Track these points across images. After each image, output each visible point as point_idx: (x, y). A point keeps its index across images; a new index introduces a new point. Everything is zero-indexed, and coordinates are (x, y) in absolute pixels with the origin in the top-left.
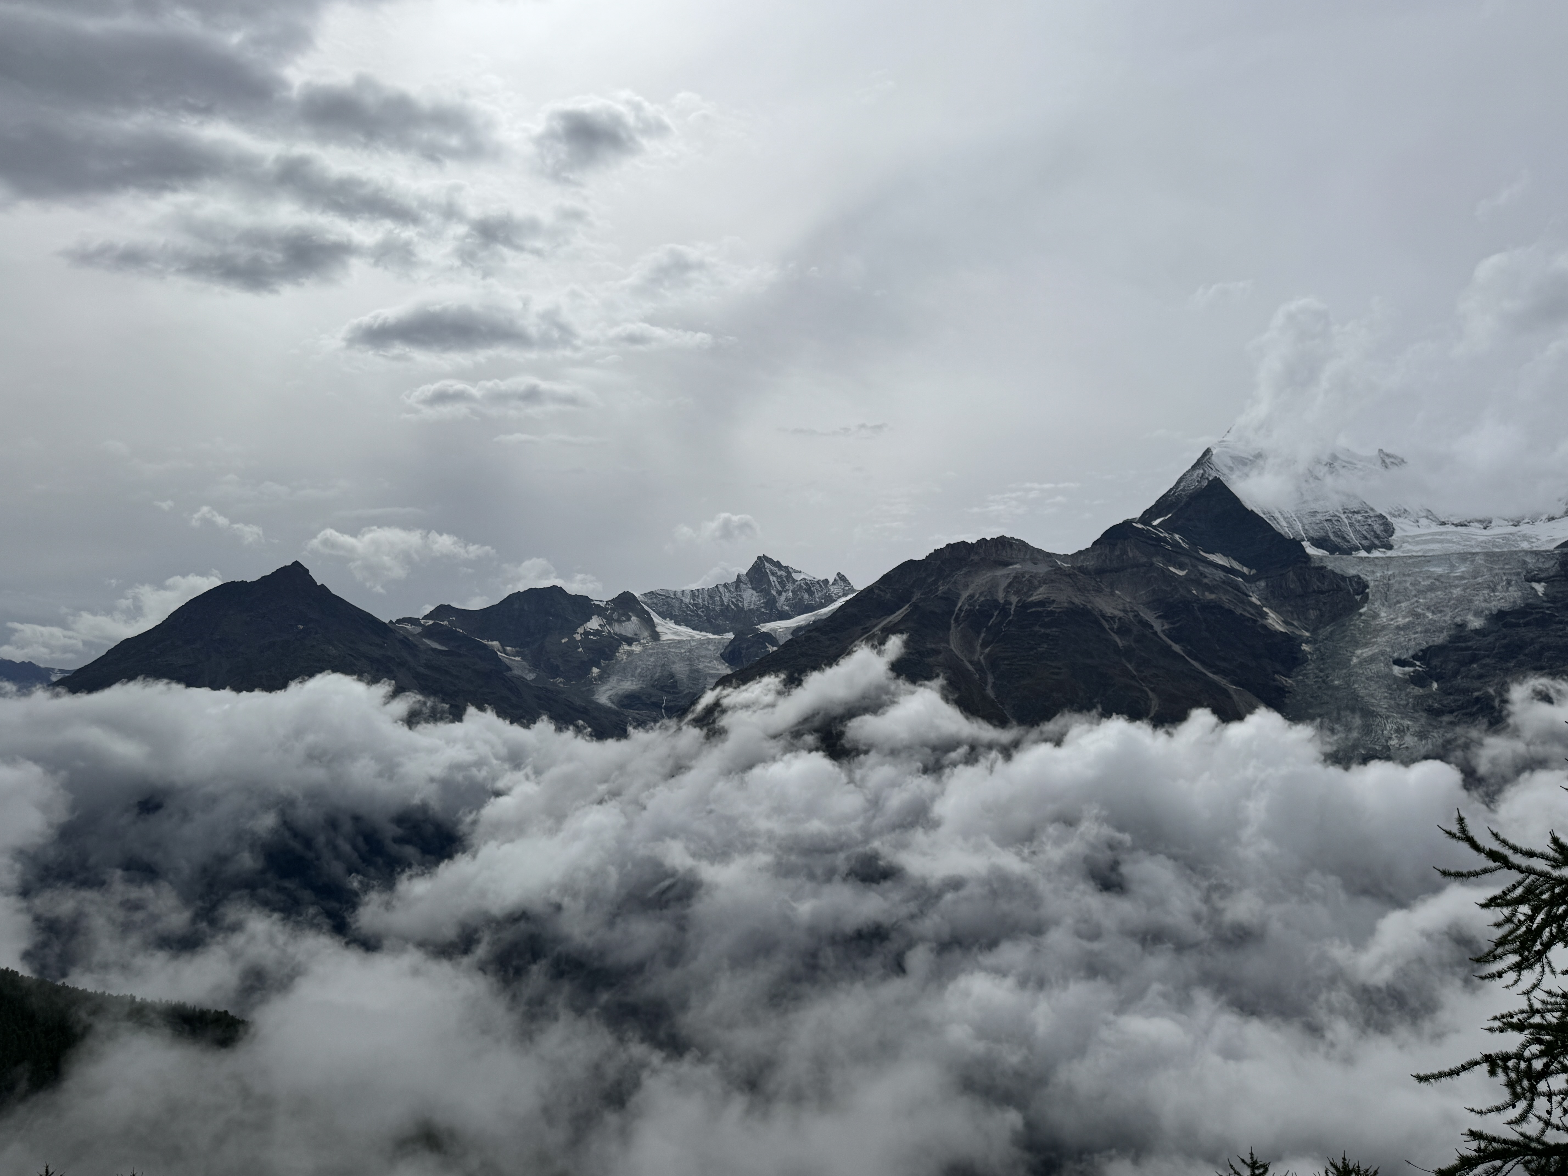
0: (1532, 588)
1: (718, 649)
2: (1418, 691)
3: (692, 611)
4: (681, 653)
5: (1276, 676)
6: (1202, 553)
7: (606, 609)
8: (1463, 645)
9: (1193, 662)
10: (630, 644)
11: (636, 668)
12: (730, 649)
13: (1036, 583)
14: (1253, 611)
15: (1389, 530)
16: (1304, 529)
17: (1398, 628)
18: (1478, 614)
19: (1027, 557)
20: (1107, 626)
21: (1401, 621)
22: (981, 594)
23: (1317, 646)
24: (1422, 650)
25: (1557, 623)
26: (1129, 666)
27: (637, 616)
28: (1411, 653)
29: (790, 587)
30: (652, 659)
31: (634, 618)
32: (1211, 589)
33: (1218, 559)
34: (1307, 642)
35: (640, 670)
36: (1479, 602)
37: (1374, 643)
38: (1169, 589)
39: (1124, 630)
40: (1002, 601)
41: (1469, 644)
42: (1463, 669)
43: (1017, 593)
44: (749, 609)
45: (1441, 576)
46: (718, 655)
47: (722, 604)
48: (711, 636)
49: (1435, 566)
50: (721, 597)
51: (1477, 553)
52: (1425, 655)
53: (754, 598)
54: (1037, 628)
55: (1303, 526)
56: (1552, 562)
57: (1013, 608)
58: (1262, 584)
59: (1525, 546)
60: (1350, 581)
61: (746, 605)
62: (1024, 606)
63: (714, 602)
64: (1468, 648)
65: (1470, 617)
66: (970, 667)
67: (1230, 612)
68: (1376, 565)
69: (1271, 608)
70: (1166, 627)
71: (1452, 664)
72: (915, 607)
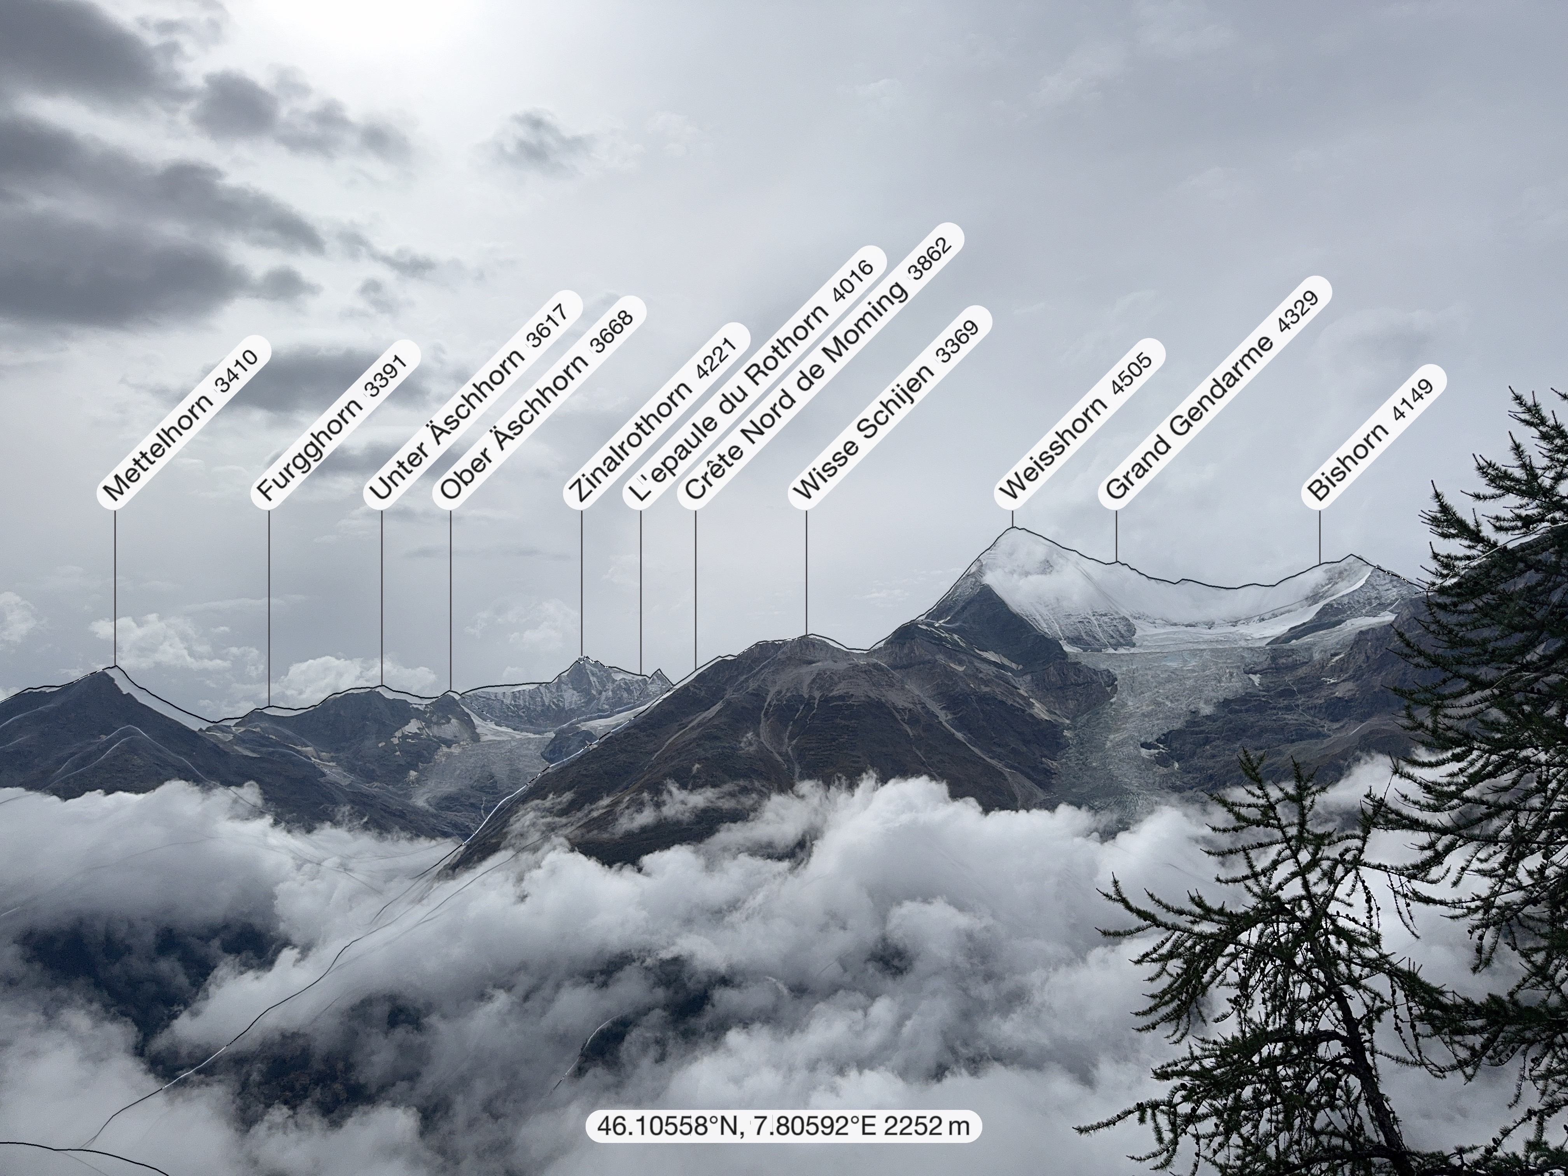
0: (1250, 679)
1: (539, 748)
2: (1163, 770)
3: (513, 712)
4: (501, 754)
5: (1043, 759)
6: (977, 651)
7: (425, 712)
8: (1197, 729)
9: (972, 748)
10: (449, 747)
11: (455, 770)
12: (551, 747)
13: (836, 678)
14: (1020, 701)
15: (1132, 630)
16: (1061, 630)
17: (1143, 714)
18: (1207, 702)
19: (828, 655)
20: (899, 718)
21: (1145, 709)
22: (788, 689)
23: (1076, 732)
24: (1164, 735)
25: (1271, 709)
26: (919, 753)
27: (457, 719)
28: (1155, 737)
29: (610, 686)
30: (472, 760)
31: (454, 721)
32: (986, 683)
33: (991, 656)
34: (1069, 729)
35: (458, 772)
36: (1208, 693)
37: (1125, 729)
38: (950, 683)
39: (914, 720)
40: (806, 696)
41: (1202, 728)
42: (1198, 750)
43: (820, 688)
44: (571, 709)
45: (1176, 669)
46: (539, 754)
47: (543, 705)
48: (531, 736)
49: (1171, 661)
50: (542, 698)
51: (1205, 650)
52: (1166, 739)
53: (574, 698)
54: (838, 721)
55: (1060, 627)
56: (1265, 657)
57: (817, 702)
58: (1028, 678)
59: (1243, 643)
60: (1101, 674)
61: (567, 705)
62: (825, 700)
63: (535, 703)
64: (1202, 732)
65: (1202, 705)
66: (779, 758)
67: (1002, 703)
68: (1122, 661)
69: (1036, 699)
70: (949, 717)
71: (1190, 746)
72: (729, 703)
